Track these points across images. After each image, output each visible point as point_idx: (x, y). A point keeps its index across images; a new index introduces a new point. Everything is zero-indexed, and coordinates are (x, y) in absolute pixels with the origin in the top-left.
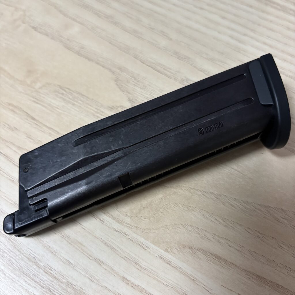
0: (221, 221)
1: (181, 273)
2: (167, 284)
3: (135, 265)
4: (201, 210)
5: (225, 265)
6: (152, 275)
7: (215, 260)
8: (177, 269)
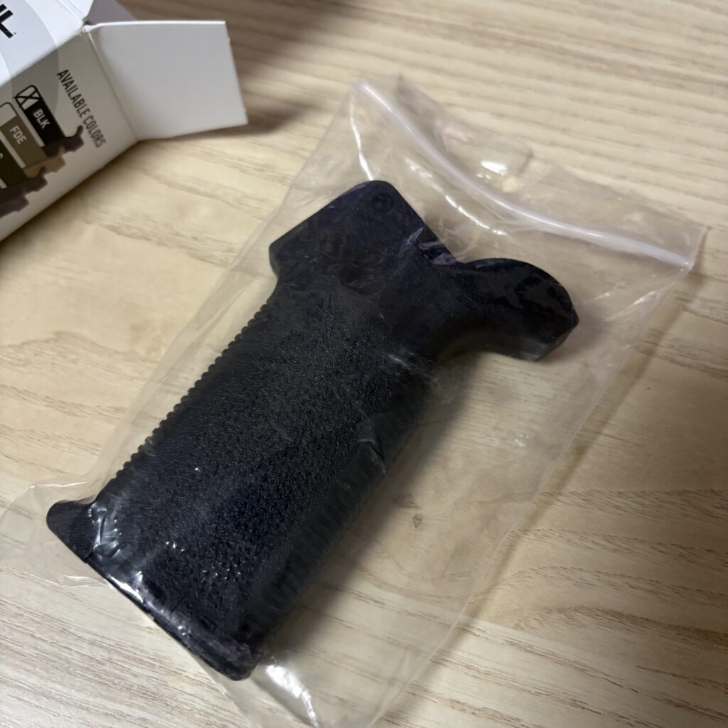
0: (604, 543)
1: (558, 663)
2: (537, 691)
3: (467, 670)
4: (563, 533)
5: (633, 626)
6: (504, 681)
7: (613, 622)
8: (546, 657)
